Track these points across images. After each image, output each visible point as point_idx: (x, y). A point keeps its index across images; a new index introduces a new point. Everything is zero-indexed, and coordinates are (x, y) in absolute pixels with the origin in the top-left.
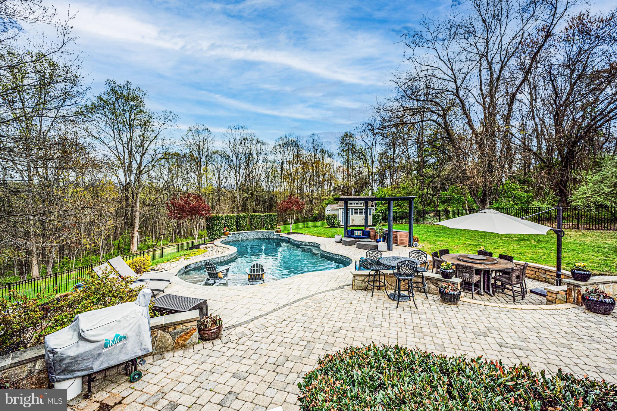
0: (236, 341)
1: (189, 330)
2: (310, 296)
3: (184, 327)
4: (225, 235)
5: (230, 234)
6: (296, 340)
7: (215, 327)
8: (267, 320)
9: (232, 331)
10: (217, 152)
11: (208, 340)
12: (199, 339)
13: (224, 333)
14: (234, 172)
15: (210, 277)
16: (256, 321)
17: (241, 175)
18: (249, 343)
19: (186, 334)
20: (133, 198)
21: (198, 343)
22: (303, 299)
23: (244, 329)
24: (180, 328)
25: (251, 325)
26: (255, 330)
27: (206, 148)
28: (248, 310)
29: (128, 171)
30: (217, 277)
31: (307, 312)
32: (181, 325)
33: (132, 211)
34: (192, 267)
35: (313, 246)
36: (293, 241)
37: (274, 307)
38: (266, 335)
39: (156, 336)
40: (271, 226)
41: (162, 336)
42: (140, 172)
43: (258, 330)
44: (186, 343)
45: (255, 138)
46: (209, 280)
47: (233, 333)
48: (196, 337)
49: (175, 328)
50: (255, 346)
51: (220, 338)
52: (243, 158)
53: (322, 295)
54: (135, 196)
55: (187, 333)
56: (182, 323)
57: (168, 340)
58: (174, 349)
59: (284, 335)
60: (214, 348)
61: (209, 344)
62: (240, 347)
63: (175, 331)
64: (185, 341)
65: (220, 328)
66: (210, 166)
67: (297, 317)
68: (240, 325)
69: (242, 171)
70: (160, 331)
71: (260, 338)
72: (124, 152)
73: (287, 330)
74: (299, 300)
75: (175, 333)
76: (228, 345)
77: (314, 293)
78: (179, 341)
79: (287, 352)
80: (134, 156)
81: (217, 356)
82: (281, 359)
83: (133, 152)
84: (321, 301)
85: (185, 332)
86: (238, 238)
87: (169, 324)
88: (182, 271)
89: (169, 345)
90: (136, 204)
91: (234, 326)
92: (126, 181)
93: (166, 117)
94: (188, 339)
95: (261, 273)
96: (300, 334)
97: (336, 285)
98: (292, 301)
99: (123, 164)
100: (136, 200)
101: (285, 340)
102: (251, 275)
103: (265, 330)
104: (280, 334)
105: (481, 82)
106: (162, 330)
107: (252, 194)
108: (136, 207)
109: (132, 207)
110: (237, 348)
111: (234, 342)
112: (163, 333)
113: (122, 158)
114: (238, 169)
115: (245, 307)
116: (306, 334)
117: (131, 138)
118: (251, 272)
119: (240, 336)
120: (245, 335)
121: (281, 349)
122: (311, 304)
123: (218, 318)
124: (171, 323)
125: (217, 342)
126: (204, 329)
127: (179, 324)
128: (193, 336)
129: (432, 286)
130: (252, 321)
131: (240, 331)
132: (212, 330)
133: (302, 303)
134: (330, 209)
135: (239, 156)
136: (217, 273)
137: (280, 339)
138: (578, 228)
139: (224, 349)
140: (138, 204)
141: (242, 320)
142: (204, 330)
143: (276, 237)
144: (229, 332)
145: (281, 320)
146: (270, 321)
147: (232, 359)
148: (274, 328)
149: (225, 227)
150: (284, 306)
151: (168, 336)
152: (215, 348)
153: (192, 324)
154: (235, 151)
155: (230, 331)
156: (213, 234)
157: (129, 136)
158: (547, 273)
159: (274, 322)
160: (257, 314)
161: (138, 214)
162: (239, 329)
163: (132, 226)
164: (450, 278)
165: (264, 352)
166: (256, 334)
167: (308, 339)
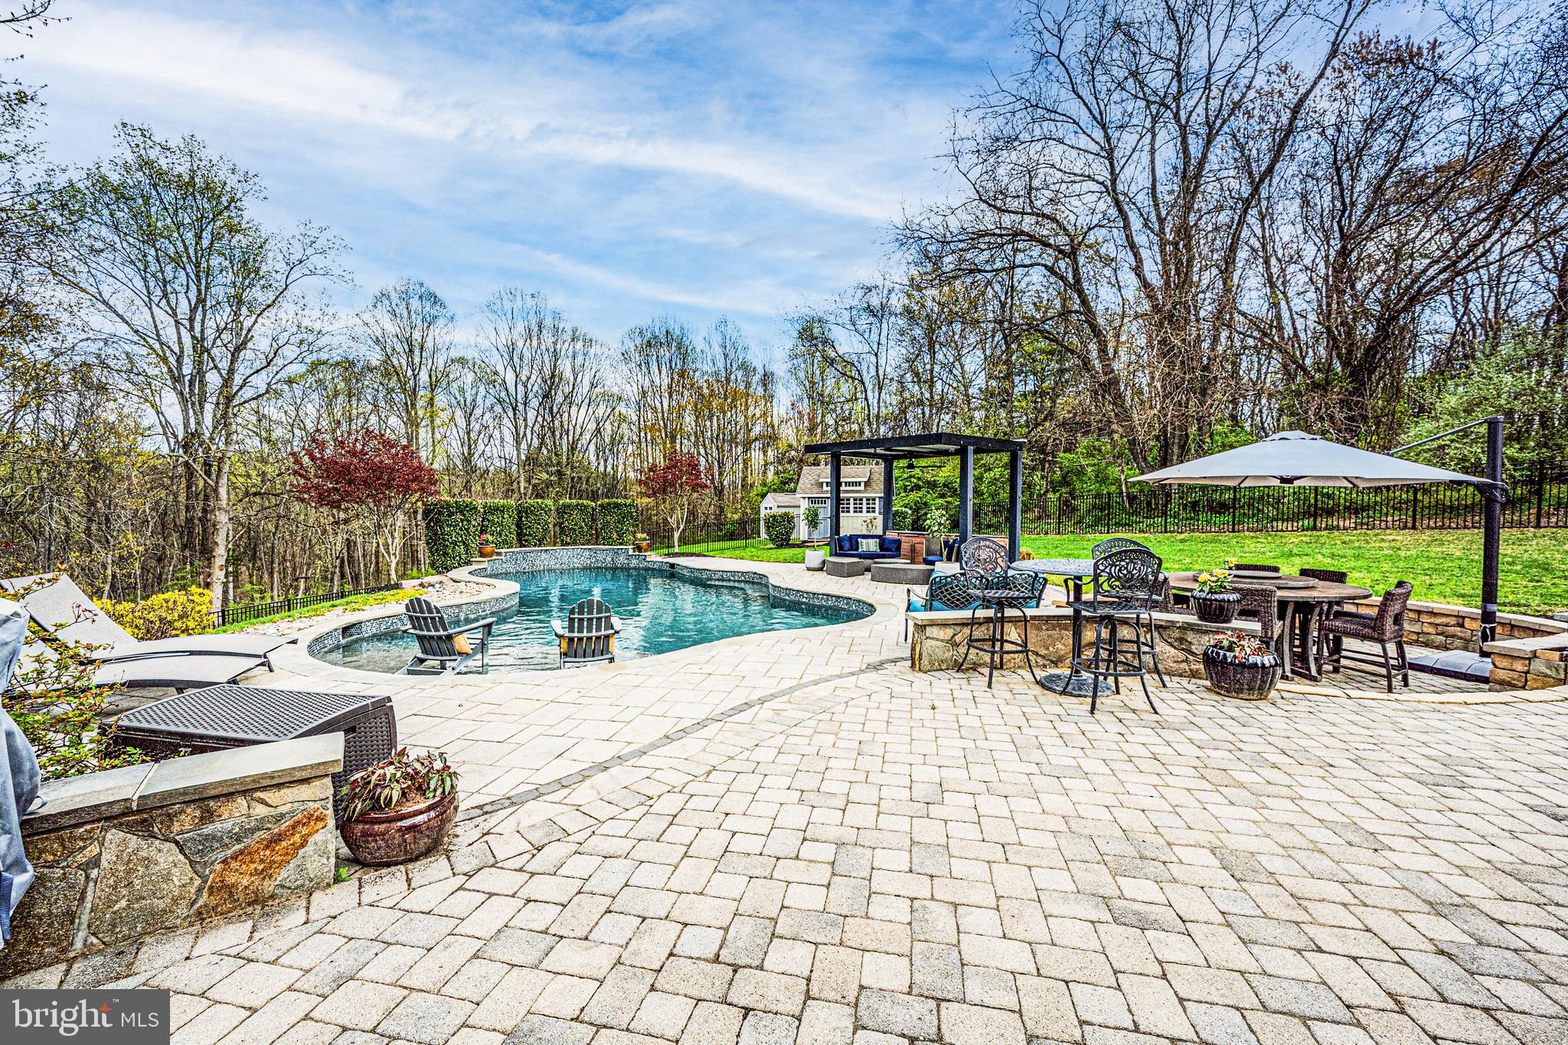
0: (518, 863)
1: (285, 825)
2: (783, 693)
3: (260, 810)
4: (482, 555)
5: (499, 554)
6: (784, 842)
7: (422, 806)
8: (648, 772)
9: (505, 823)
10: (462, 361)
11: (388, 865)
12: (341, 862)
13: (464, 833)
14: (511, 414)
15: (425, 652)
16: (601, 777)
17: (530, 424)
18: (580, 866)
19: (272, 842)
20: (208, 473)
21: (337, 880)
22: (762, 701)
23: (551, 811)
24: (234, 815)
25: (582, 794)
26: (604, 812)
27: (429, 344)
28: (568, 743)
29: (192, 395)
30: (452, 652)
31: (791, 740)
32: (242, 802)
33: (205, 511)
34: (368, 631)
35: (746, 582)
36: (685, 572)
37: (666, 727)
38: (651, 826)
39: (95, 862)
40: (620, 536)
41: (130, 863)
42: (229, 399)
43: (613, 810)
44: (269, 886)
45: (569, 328)
46: (422, 661)
47: (508, 827)
48: (324, 853)
49: (208, 816)
50: (610, 878)
51: (448, 854)
52: (534, 377)
53: (824, 690)
54: (214, 469)
55: (278, 838)
56: (248, 789)
57: (167, 878)
58: (201, 917)
59: (730, 824)
60: (415, 902)
61: (389, 885)
62: (540, 888)
63: (208, 829)
64: (265, 874)
65: (445, 805)
66: (441, 400)
67: (759, 755)
68: (538, 794)
69: (531, 415)
70: (114, 836)
71: (629, 843)
72: (180, 342)
73: (735, 802)
74: (748, 705)
75: (207, 838)
76: (481, 881)
77: (794, 683)
78: (231, 879)
79: (763, 897)
80: (209, 354)
81: (425, 939)
82: (743, 929)
83: (208, 344)
84: (825, 704)
85: (259, 835)
86: (525, 566)
87: (170, 794)
88: (330, 643)
89: (175, 901)
90: (216, 490)
91: (512, 802)
92: (186, 426)
93: (308, 241)
94: (282, 864)
95: (603, 632)
96: (795, 816)
97: (856, 663)
98: (726, 707)
99: (177, 379)
100: (218, 476)
101: (738, 844)
102: (571, 640)
103: (644, 809)
104: (710, 820)
105: (1154, 180)
106: (129, 828)
107: (559, 473)
108: (218, 499)
109: (206, 498)
110: (524, 893)
111: (506, 864)
112: (133, 841)
113: (172, 360)
114: (521, 407)
115: (552, 731)
116: (818, 815)
117: (201, 301)
118: (571, 630)
119: (537, 837)
120: (560, 834)
121: (730, 885)
122: (793, 713)
123: (438, 765)
124: (185, 792)
125: (435, 868)
126: (362, 814)
127: (230, 795)
128: (309, 848)
129: (1168, 648)
130: (585, 778)
131: (535, 820)
132: (404, 817)
133: (766, 711)
134: (773, 504)
135: (525, 373)
136: (450, 637)
137: (712, 842)
138: (1414, 527)
139: (464, 902)
140: (223, 491)
141: (544, 777)
142: (363, 818)
143: (634, 563)
144: (487, 827)
145: (700, 770)
146: (658, 775)
147: (501, 950)
148: (678, 800)
149: (482, 532)
150: (701, 724)
151: (166, 856)
152: (418, 900)
153: (304, 792)
154: (512, 358)
155: (493, 820)
156: (445, 554)
157: (193, 295)
158: (1425, 618)
159: (678, 779)
160: (604, 753)
161: (222, 518)
162: (534, 813)
163: (207, 552)
164: (1228, 621)
165: (657, 905)
166: (606, 828)
167: (834, 833)
